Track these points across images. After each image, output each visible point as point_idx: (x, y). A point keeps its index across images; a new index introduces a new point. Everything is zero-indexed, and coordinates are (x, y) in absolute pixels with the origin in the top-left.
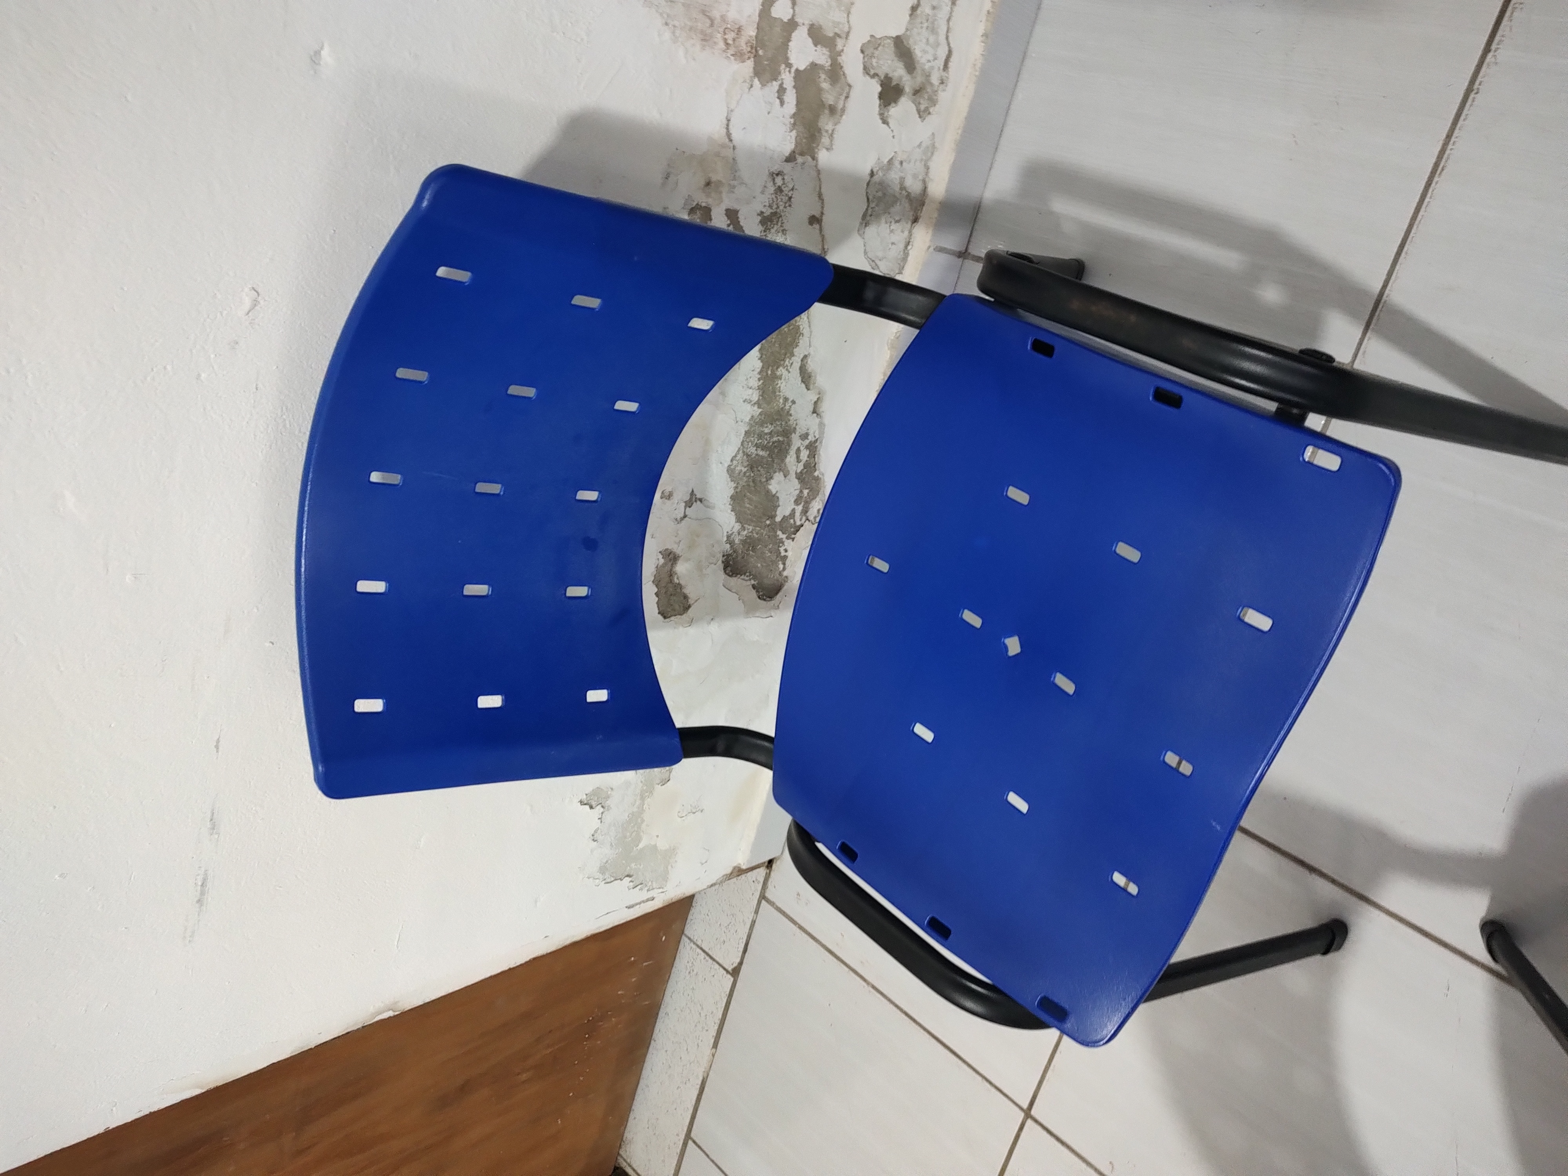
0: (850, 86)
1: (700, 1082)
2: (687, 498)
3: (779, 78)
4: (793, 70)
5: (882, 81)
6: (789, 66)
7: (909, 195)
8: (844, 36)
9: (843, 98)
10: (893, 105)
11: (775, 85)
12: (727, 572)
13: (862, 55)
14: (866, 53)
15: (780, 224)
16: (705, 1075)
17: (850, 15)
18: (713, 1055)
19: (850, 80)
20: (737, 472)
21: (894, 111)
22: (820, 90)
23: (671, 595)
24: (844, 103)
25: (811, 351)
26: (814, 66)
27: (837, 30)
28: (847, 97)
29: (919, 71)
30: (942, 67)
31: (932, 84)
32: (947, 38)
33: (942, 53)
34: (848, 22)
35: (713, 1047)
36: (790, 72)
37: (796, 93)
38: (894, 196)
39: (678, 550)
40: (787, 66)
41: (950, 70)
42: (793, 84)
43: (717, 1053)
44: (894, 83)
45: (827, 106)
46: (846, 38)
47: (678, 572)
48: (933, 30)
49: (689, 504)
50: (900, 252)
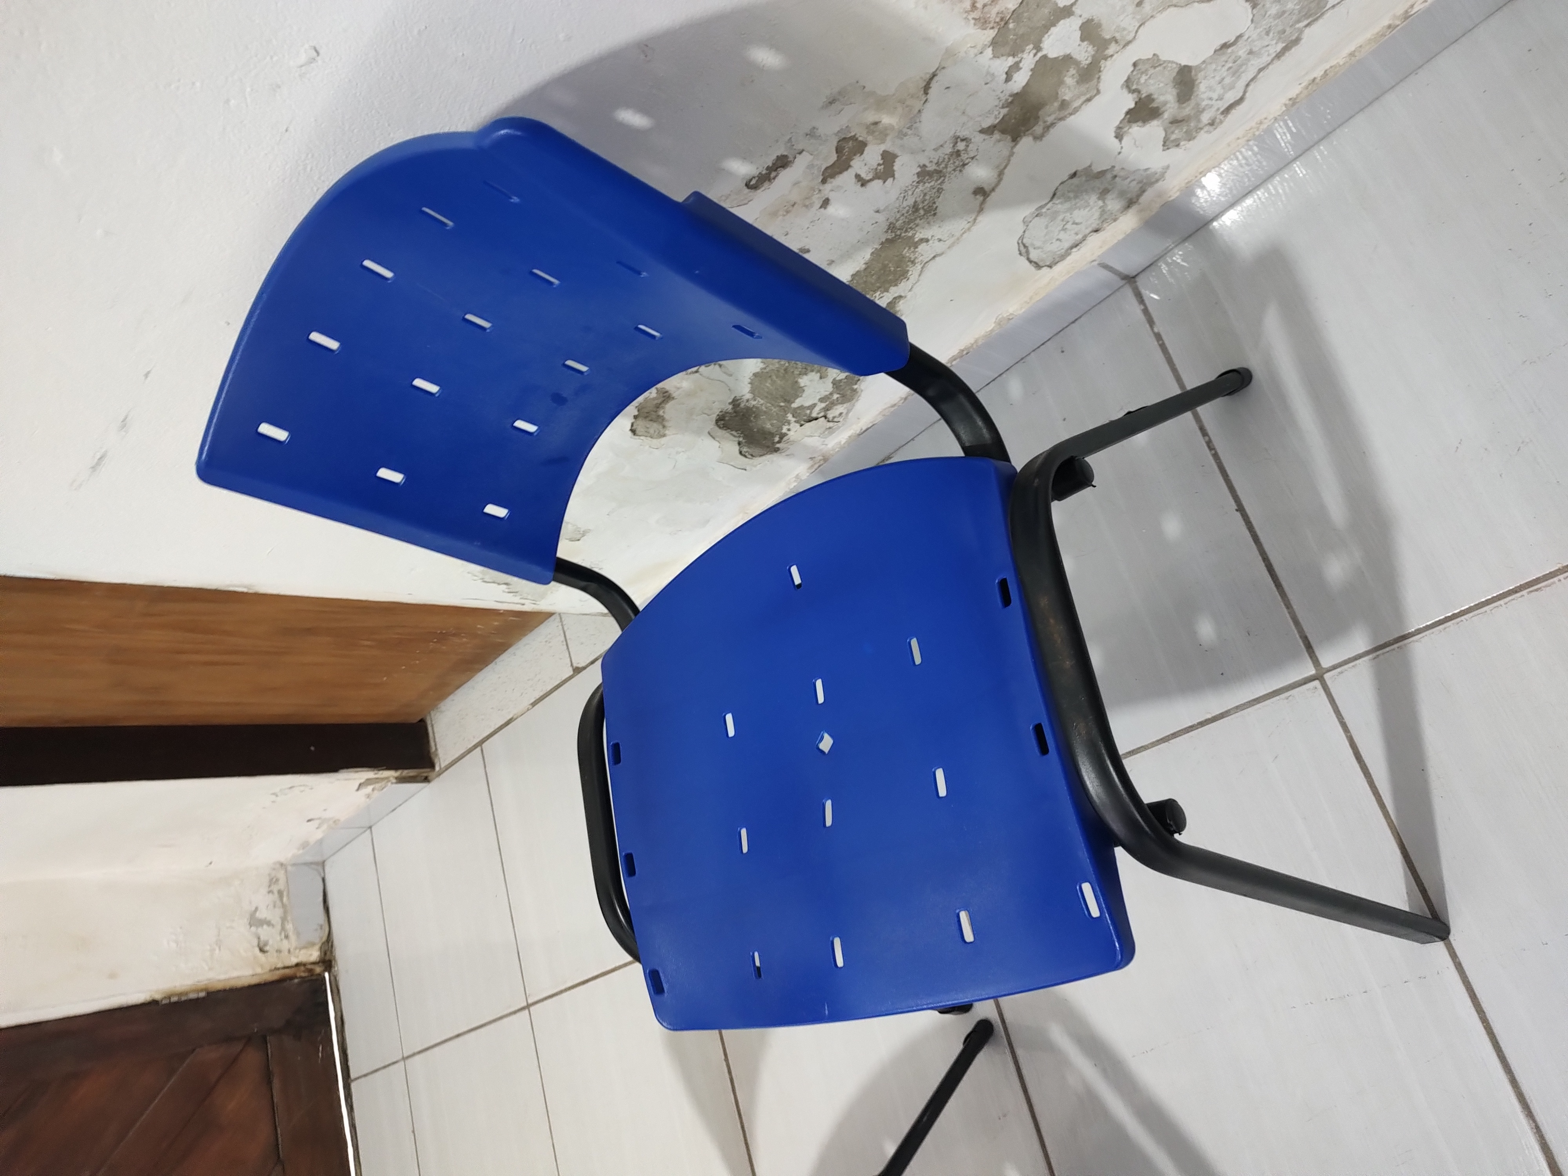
0: (1098, 92)
1: (509, 718)
3: (1019, 55)
4: (1040, 55)
5: (1140, 99)
6: (1038, 48)
8: (1123, 43)
9: (1083, 98)
10: (1140, 123)
11: (1011, 61)
12: (719, 424)
13: (1132, 69)
14: (1137, 68)
15: (939, 182)
16: (515, 717)
17: (1142, 26)
18: (528, 710)
19: (1102, 87)
21: (1136, 130)
22: (1061, 83)
23: (651, 421)
24: (1082, 104)
25: (909, 295)
26: (1068, 59)
27: (1118, 36)
28: (1089, 100)
29: (1192, 102)
30: (1222, 109)
31: (1199, 121)
32: (1247, 85)
33: (1231, 97)
34: (1137, 32)
35: (532, 704)
36: (1035, 55)
37: (1031, 76)
39: (677, 395)
40: (1034, 48)
41: (1229, 116)
42: (1033, 66)
43: (531, 710)
44: (1154, 105)
45: (1060, 99)
46: (1124, 47)
47: (667, 408)
48: (1236, 73)
50: (1062, 249)
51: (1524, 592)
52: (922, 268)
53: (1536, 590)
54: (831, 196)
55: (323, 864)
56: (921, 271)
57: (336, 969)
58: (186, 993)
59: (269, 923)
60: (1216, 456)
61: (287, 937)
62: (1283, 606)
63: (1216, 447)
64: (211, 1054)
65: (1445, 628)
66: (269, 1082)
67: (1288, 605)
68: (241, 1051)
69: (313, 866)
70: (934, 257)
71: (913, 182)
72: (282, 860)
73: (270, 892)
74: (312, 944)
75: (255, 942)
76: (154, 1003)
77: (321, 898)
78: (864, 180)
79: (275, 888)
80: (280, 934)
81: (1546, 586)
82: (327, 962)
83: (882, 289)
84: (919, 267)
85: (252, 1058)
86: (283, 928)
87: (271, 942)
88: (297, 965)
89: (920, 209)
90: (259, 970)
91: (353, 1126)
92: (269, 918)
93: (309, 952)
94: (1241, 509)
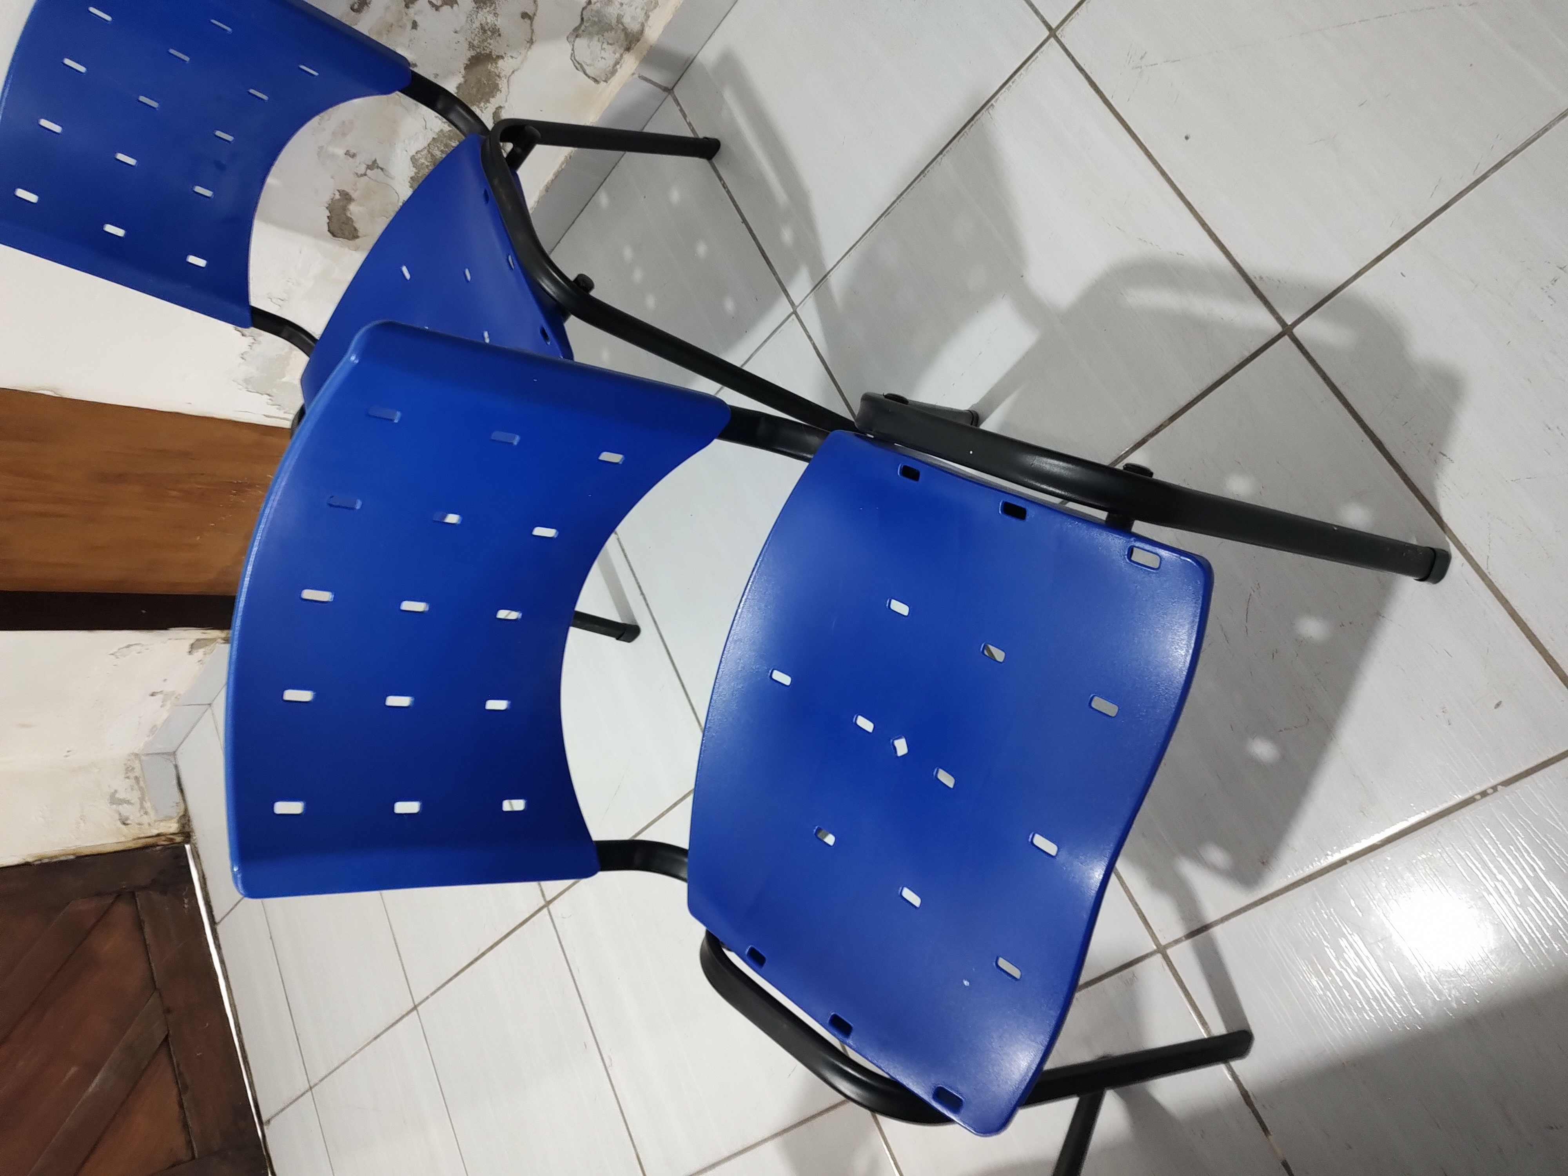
2: (370, 163)
7: (625, 30)
15: (492, 8)
20: (420, 163)
23: (343, 223)
25: (506, 105)
38: (610, 25)
39: (354, 195)
47: (351, 210)
49: (369, 167)
50: (609, 66)
51: (883, 218)
52: (508, 82)
53: (888, 214)
54: (417, 18)
55: (174, 753)
56: (508, 85)
57: (194, 838)
58: (56, 857)
59: (128, 802)
60: (728, 192)
61: (146, 813)
62: (772, 274)
63: (728, 187)
64: (85, 906)
65: (850, 255)
66: (141, 929)
67: (775, 274)
68: (113, 903)
69: (165, 756)
70: (513, 72)
71: (474, 8)
72: (136, 751)
73: (128, 778)
74: (168, 818)
75: (117, 817)
76: (27, 864)
77: (175, 782)
78: (437, 6)
79: (132, 775)
80: (139, 811)
81: (892, 210)
82: (186, 833)
83: (484, 100)
84: (505, 81)
85: (122, 910)
86: (142, 807)
87: (131, 818)
88: (158, 835)
89: (487, 30)
90: (123, 839)
91: (222, 962)
92: (129, 798)
93: (168, 825)
94: (744, 221)
